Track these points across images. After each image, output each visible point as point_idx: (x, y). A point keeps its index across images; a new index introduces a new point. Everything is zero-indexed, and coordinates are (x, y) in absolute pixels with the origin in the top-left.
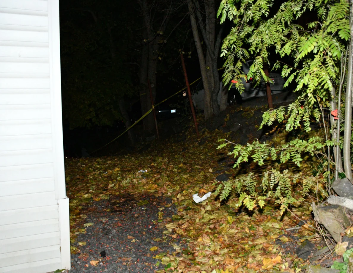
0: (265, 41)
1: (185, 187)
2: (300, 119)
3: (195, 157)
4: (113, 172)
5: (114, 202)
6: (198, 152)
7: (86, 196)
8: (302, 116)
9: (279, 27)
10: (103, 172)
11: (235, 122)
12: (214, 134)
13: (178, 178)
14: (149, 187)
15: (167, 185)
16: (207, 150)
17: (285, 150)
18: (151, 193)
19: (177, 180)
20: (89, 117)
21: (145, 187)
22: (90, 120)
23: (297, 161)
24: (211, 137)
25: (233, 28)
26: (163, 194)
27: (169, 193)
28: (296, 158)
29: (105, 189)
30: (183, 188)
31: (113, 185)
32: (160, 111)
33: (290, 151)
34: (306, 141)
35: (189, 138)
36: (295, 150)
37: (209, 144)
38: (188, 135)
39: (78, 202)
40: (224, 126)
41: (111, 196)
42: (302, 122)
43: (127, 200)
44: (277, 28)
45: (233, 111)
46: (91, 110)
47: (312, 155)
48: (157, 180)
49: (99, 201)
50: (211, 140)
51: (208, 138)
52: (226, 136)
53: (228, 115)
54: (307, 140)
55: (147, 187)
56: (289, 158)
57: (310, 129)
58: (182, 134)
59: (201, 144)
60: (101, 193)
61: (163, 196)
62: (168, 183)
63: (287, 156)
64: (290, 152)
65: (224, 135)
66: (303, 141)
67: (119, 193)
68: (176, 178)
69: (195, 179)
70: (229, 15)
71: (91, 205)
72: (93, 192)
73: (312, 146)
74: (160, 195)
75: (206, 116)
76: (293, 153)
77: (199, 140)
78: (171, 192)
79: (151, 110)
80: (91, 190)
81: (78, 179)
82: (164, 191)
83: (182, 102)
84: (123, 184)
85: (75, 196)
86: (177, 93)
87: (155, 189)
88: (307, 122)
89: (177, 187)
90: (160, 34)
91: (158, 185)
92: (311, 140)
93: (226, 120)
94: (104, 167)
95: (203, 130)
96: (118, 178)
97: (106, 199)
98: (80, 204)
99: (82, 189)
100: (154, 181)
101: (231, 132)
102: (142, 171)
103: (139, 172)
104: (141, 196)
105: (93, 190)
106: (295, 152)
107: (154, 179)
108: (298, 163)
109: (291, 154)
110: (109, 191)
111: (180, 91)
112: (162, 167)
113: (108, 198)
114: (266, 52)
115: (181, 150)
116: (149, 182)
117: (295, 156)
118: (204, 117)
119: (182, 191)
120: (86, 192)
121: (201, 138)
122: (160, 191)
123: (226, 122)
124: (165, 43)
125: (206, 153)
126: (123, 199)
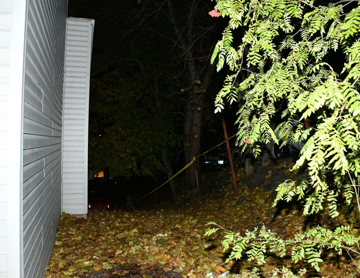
0: (268, 92)
1: (201, 261)
2: (323, 200)
3: (228, 220)
4: (129, 233)
5: (115, 274)
6: (233, 213)
7: (87, 263)
8: (326, 195)
9: (290, 73)
10: (120, 233)
11: (277, 181)
12: (254, 193)
13: (197, 247)
14: (160, 258)
15: (180, 257)
16: (243, 211)
17: (298, 244)
18: (161, 265)
19: (195, 250)
20: (130, 167)
21: (156, 258)
22: (132, 169)
23: (314, 262)
24: (250, 196)
25: (228, 76)
26: (174, 268)
27: (181, 268)
28: (313, 258)
29: (112, 256)
30: (199, 263)
31: (121, 251)
32: (207, 162)
33: (305, 246)
34: (331, 231)
35: (228, 195)
36: (313, 245)
37: (247, 204)
38: (227, 192)
39: (75, 271)
40: (265, 184)
41: (115, 265)
42: (325, 203)
43: (131, 273)
44: (286, 75)
45: (275, 167)
46: (132, 159)
47: (340, 253)
48: (172, 250)
49: (99, 271)
50: (249, 199)
51: (247, 196)
52: (266, 196)
53: (270, 172)
54: (333, 230)
55: (159, 257)
56: (304, 257)
57: (337, 214)
58: (221, 190)
59: (238, 203)
60: (105, 261)
61: (174, 271)
62: (183, 254)
63: (301, 254)
64: (305, 248)
65: (264, 195)
66: (327, 231)
67: (125, 262)
68: (194, 248)
69: (218, 250)
70: (228, 60)
71: (88, 275)
72: (96, 259)
73: (340, 239)
74: (170, 269)
75: (247, 171)
76: (310, 249)
77: (237, 198)
78: (184, 266)
79: (192, 162)
80: (95, 256)
81: (90, 239)
82: (176, 264)
83: (223, 155)
84: (133, 251)
85: (76, 263)
86: (219, 145)
87: (168, 260)
88: (333, 204)
89: (191, 261)
90: (198, 83)
91: (172, 256)
92: (338, 230)
93: (267, 178)
94: (124, 226)
95: (243, 187)
96: (130, 243)
97: (108, 268)
98: (76, 273)
99: (87, 253)
100: (170, 250)
101: (272, 191)
102: (160, 235)
103: (157, 236)
104: (148, 268)
105: (98, 256)
106: (312, 248)
107: (169, 247)
108: (316, 265)
109: (306, 251)
110: (114, 259)
111: (222, 143)
112: (186, 231)
113: (111, 268)
114: (273, 108)
115: (217, 209)
116: (162, 251)
117: (312, 254)
118: (245, 173)
119: (197, 265)
120: (90, 257)
121: (240, 196)
122: (171, 264)
123: (268, 179)
124: (204, 93)
125: (241, 216)
126: (126, 272)
